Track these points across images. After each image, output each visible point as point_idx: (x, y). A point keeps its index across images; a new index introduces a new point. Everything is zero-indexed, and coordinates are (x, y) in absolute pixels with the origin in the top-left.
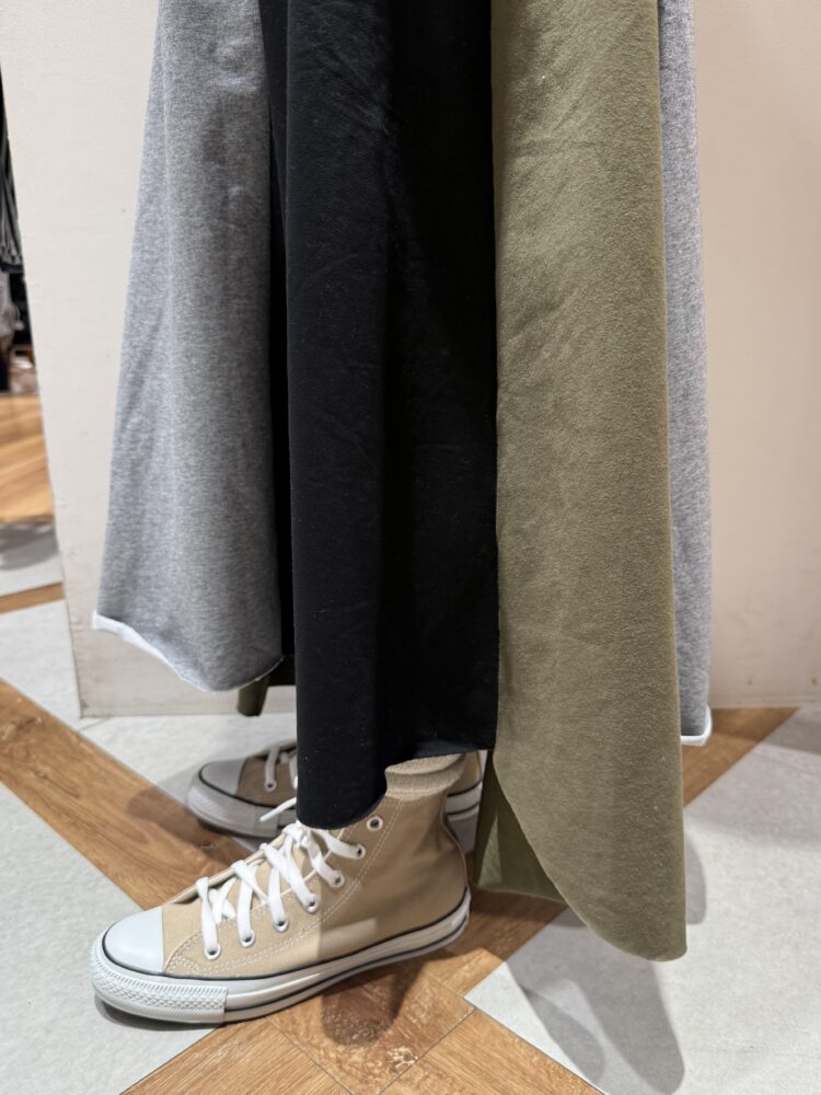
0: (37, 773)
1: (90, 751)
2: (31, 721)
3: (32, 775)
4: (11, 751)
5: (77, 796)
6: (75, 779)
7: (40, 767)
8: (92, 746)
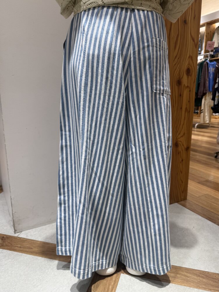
0: (18, 247)
1: (25, 240)
2: (3, 237)
3: (17, 247)
4: (5, 244)
5: (32, 248)
6: (27, 246)
7: (17, 246)
8: (24, 238)
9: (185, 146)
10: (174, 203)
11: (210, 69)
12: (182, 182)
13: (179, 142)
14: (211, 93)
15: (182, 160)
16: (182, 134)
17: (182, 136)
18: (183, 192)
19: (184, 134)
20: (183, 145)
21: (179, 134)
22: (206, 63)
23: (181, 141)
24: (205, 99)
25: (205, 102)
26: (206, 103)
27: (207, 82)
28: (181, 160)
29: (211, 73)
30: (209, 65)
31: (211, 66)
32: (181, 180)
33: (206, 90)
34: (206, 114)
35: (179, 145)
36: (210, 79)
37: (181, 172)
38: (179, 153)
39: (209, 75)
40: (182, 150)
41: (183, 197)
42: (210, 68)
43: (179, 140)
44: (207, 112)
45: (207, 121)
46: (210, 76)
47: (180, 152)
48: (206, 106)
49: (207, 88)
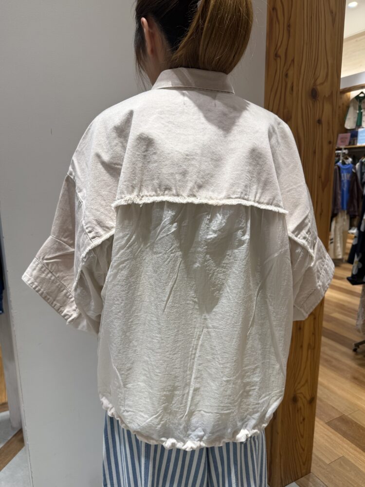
9: (308, 398)
10: (291, 483)
11: (344, 175)
12: (304, 450)
13: (298, 395)
14: (346, 212)
15: (304, 419)
16: (302, 383)
17: (303, 386)
18: (304, 464)
19: (307, 381)
20: (305, 397)
21: (299, 383)
22: (337, 168)
23: (301, 393)
24: (336, 222)
25: (335, 227)
26: (338, 227)
27: (339, 197)
28: (302, 419)
29: (345, 181)
30: (341, 170)
31: (344, 171)
32: (302, 448)
33: (338, 209)
34: (339, 245)
35: (300, 399)
36: (343, 191)
37: (302, 436)
38: (298, 411)
39: (342, 184)
40: (304, 405)
41: (304, 471)
42: (342, 175)
43: (299, 392)
44: (339, 242)
45: (339, 255)
46: (344, 185)
47: (301, 409)
48: (338, 233)
49: (340, 206)
